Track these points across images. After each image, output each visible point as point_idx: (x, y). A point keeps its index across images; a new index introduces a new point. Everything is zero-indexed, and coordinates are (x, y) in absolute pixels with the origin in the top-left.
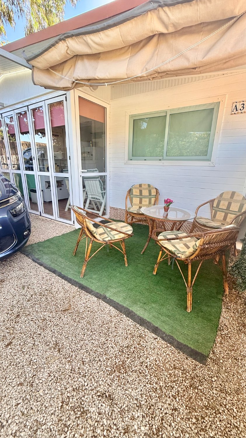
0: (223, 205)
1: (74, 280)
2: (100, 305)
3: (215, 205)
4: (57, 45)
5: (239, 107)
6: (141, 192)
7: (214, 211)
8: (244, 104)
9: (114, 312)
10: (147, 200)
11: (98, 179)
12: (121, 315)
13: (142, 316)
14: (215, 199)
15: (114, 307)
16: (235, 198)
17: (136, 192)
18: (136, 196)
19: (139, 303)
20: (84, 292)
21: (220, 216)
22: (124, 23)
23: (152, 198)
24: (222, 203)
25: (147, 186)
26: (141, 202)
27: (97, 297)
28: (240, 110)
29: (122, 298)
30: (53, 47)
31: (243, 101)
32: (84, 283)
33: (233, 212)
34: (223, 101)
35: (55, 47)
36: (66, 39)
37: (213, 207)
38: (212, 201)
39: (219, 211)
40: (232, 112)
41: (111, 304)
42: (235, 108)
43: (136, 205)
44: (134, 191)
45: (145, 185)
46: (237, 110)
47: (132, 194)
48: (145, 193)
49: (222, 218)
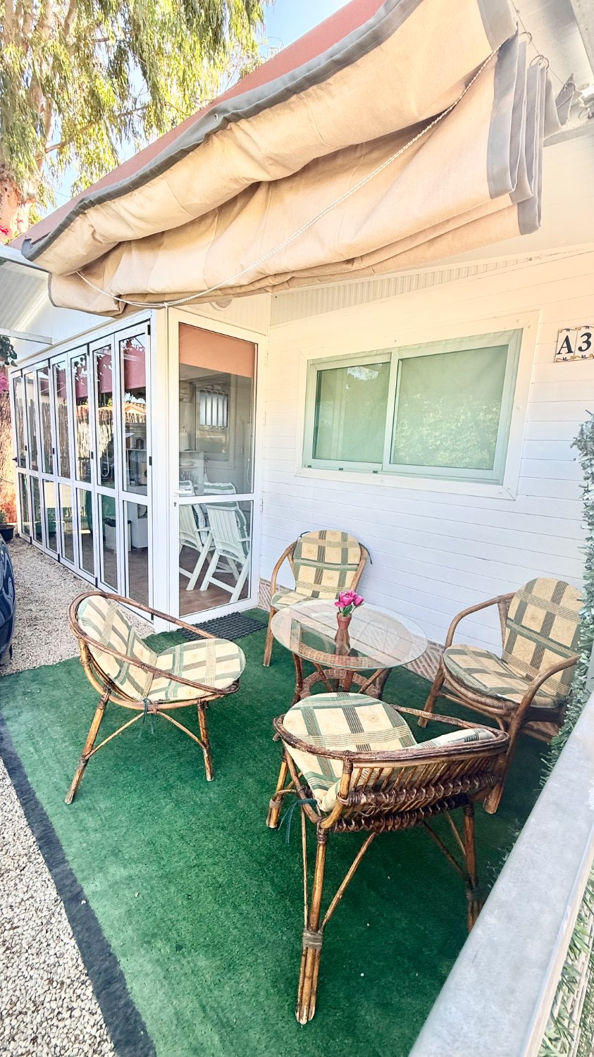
0: (534, 617)
1: (42, 809)
2: (48, 923)
3: (512, 615)
4: (72, 224)
5: (577, 341)
6: (321, 551)
7: (508, 631)
8: (589, 335)
9: (70, 964)
10: (336, 575)
11: (233, 509)
12: (83, 983)
13: (140, 1004)
14: (511, 597)
15: (79, 943)
16: (566, 602)
17: (309, 551)
18: (308, 562)
19: (159, 945)
20: (41, 859)
21: (524, 649)
22: (172, 168)
23: (348, 572)
24: (530, 610)
25: (338, 539)
26: (318, 580)
27: (60, 891)
28: (580, 349)
29: (123, 910)
30: (66, 230)
31: (588, 327)
32: (60, 824)
33: (559, 648)
34: (531, 327)
35: (70, 229)
36: (86, 212)
37: (507, 618)
38: (504, 601)
39: (522, 635)
40: (558, 356)
41: (78, 929)
42: (565, 345)
43: (304, 585)
44: (305, 547)
45: (333, 534)
46: (570, 351)
47: (299, 557)
48: (333, 555)
49: (528, 659)
